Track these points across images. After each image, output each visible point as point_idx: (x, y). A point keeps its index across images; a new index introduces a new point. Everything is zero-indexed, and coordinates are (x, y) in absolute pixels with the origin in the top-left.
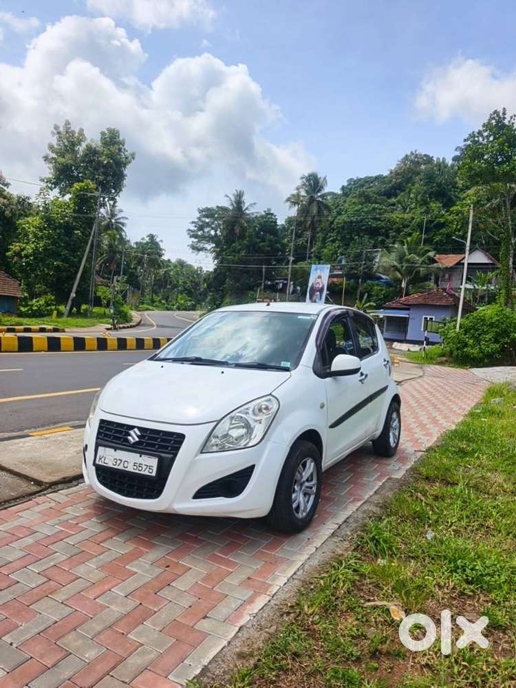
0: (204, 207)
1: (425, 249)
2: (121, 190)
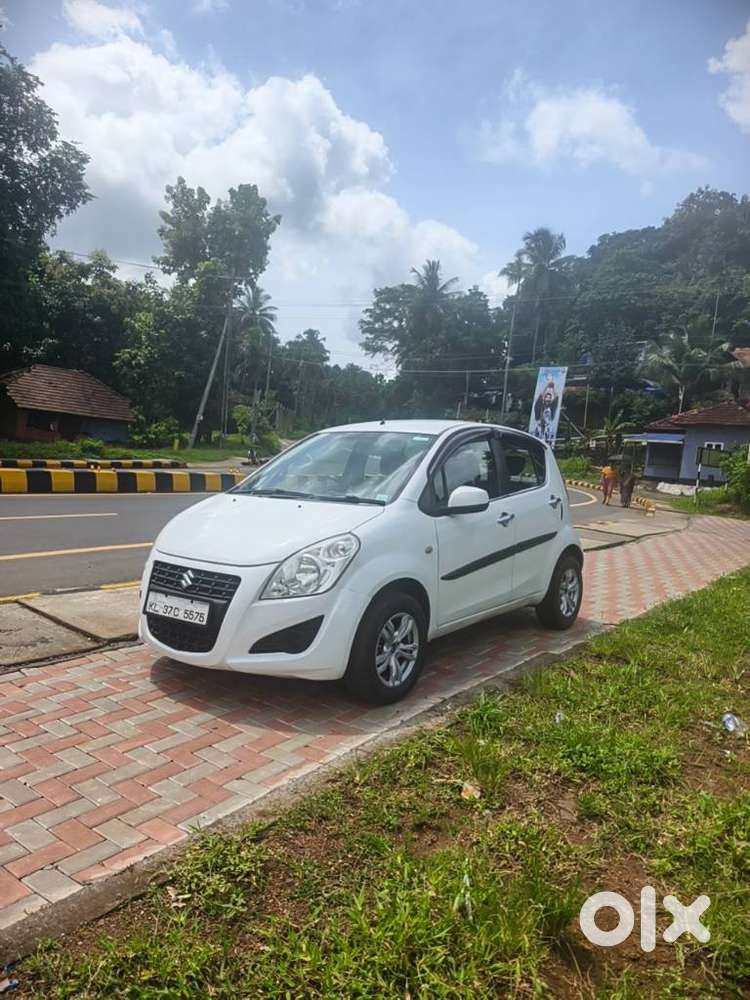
0: (383, 287)
1: (718, 339)
2: (263, 269)
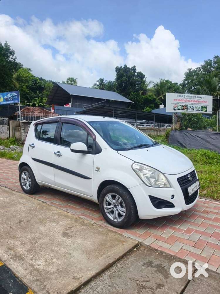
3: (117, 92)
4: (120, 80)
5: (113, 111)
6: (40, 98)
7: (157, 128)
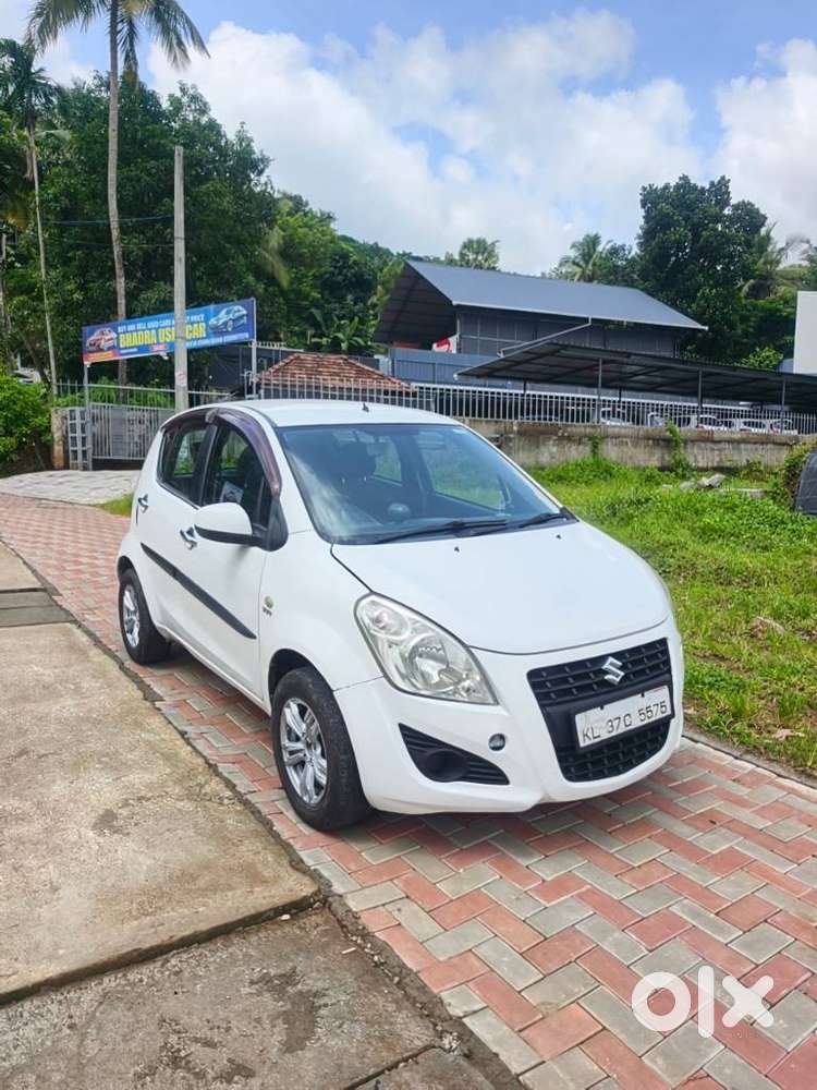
3: (642, 290)
4: (657, 239)
5: (598, 365)
6: (357, 319)
7: (791, 438)
